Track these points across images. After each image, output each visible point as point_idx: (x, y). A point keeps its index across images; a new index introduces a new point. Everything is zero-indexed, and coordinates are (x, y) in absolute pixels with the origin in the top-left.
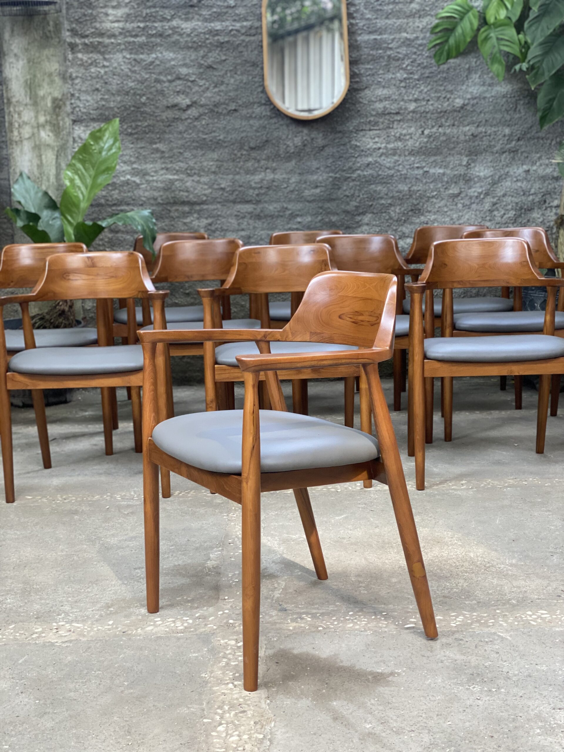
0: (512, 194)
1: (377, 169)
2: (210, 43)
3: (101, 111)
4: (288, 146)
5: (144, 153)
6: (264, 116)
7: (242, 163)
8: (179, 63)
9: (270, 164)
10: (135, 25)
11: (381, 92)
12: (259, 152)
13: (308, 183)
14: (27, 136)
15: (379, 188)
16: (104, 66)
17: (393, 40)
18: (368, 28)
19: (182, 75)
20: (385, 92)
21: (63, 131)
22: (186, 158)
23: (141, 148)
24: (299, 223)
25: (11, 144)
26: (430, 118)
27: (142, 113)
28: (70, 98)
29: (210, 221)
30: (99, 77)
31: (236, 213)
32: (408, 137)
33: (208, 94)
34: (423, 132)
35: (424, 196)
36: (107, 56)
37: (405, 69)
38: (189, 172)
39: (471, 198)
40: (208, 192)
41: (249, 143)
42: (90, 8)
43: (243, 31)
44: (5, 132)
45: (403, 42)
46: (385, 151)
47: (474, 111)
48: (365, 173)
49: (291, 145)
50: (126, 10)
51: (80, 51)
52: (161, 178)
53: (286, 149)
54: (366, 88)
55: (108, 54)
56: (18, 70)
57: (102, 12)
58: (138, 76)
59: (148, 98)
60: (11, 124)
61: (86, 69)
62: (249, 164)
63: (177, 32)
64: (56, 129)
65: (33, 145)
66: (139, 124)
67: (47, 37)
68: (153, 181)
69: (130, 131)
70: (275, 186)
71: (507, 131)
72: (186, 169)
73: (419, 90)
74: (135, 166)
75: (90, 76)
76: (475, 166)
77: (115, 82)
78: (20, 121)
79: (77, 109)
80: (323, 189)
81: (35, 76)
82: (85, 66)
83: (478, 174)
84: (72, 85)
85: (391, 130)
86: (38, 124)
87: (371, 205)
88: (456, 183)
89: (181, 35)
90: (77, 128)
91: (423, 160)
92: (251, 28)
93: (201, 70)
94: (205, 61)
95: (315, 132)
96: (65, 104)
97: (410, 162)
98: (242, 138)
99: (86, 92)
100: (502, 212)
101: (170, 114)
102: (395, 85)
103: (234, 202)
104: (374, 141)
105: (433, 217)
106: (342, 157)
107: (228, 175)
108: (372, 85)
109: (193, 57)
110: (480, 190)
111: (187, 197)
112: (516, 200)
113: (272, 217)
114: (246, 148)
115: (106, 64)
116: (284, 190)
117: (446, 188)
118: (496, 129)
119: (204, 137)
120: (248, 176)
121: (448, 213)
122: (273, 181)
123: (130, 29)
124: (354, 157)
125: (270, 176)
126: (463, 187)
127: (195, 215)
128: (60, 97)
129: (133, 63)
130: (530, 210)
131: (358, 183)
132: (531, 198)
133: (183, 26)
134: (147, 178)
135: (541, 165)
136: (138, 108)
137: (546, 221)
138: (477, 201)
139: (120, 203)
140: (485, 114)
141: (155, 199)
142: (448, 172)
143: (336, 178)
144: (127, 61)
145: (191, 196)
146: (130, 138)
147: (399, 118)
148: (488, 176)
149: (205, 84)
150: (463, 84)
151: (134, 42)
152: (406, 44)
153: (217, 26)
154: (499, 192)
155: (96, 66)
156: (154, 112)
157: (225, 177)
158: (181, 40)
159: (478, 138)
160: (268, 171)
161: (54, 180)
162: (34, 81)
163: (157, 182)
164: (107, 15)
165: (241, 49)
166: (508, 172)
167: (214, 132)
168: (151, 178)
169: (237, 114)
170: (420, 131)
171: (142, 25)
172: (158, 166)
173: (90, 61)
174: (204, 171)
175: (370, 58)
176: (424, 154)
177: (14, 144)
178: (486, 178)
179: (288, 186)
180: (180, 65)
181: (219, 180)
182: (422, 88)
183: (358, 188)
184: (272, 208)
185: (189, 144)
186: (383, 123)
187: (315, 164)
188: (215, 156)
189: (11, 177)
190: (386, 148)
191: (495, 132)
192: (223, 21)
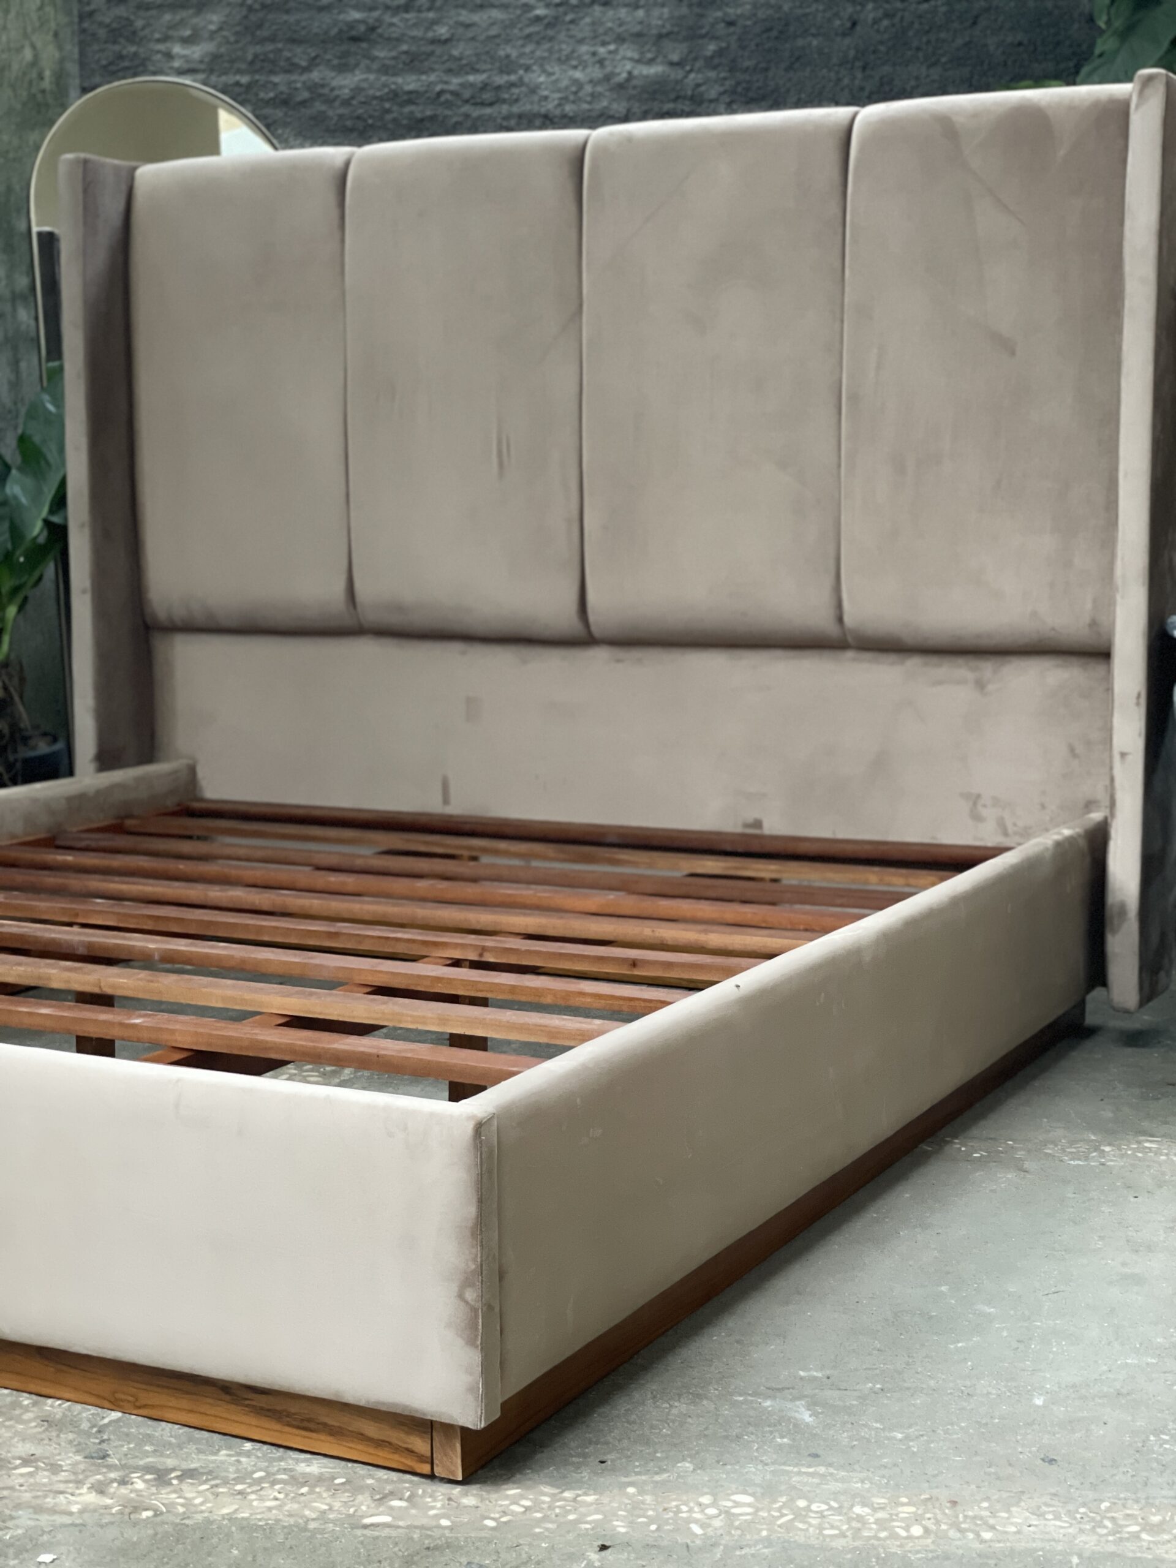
42: (134, 42)
43: (467, 94)
50: (211, 47)
57: (158, 52)
63: (320, 95)
89: (330, 101)
92: (485, 86)
133: (334, 83)
158: (330, 113)
164: (169, 56)
192: (423, 73)
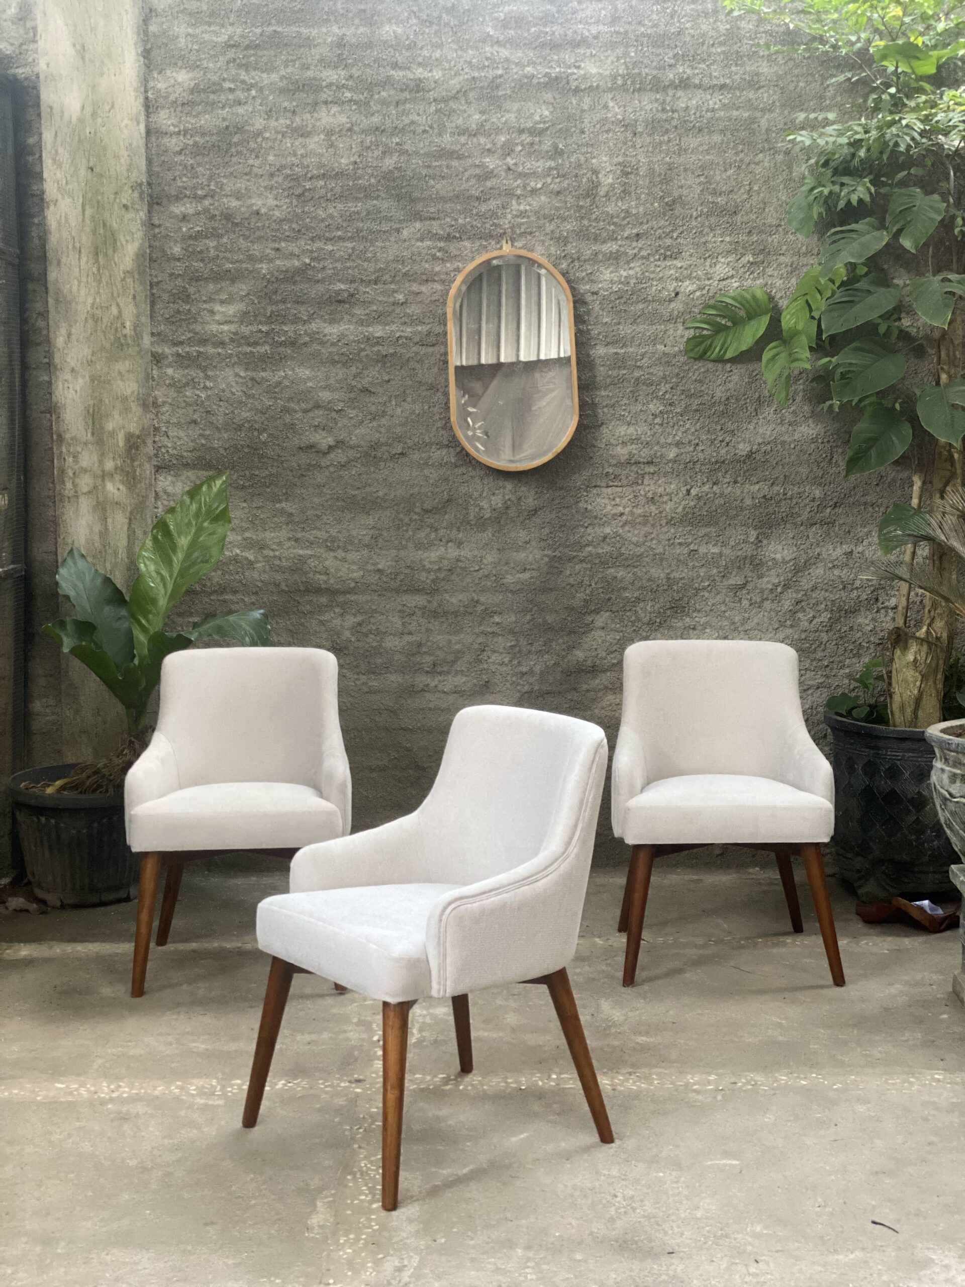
0: (826, 587)
1: (618, 545)
2: (367, 355)
3: (199, 454)
4: (481, 508)
5: (262, 516)
6: (446, 463)
7: (410, 533)
8: (319, 385)
9: (454, 534)
10: (254, 328)
11: (623, 431)
12: (437, 516)
13: (512, 565)
14: (85, 489)
15: (621, 574)
16: (205, 388)
17: (643, 355)
18: (606, 337)
19: (324, 401)
20: (631, 429)
21: (140, 482)
22: (326, 524)
23: (258, 508)
24: (498, 624)
25: (61, 501)
26: (700, 471)
27: (262, 456)
28: (152, 433)
29: (359, 618)
30: (198, 403)
31: (399, 608)
32: (665, 498)
33: (362, 431)
34: (688, 492)
35: (691, 587)
36: (210, 373)
37: (661, 399)
38: (331, 544)
39: (762, 591)
40: (357, 575)
41: (423, 503)
42: (188, 303)
43: (417, 339)
44: (53, 482)
45: (659, 359)
46: (630, 518)
47: (767, 461)
48: (600, 551)
49: (486, 506)
50: (242, 306)
51: (170, 366)
52: (286, 554)
53: (478, 513)
54: (602, 424)
55: (211, 370)
56: (76, 391)
57: (204, 309)
58: (256, 403)
59: (270, 435)
60: (62, 471)
61: (179, 392)
62: (422, 534)
63: (317, 339)
64: (131, 480)
65: (95, 503)
66: (257, 473)
67: (122, 345)
68: (275, 557)
69: (242, 483)
70: (461, 568)
71: (818, 493)
72: (326, 541)
73: (682, 429)
74: (247, 535)
75: (185, 401)
76: (769, 544)
77: (221, 410)
78: (76, 467)
79: (163, 450)
80: (535, 574)
81: (101, 400)
82: (177, 386)
83: (772, 556)
84: (157, 415)
85: (639, 487)
86: (103, 471)
87: (609, 599)
88: (739, 568)
89: (322, 343)
90: (161, 478)
91: (689, 533)
92: (429, 333)
93: (352, 395)
94: (358, 382)
95: (523, 488)
96: (144, 442)
97: (670, 535)
98: (412, 495)
99: (179, 425)
100: (811, 615)
101: (304, 459)
102: (645, 421)
103: (397, 591)
104: (613, 503)
105: (703, 620)
106: (565, 525)
107: (388, 550)
108: (611, 421)
109: (340, 376)
110: (777, 581)
111: (325, 582)
112: (832, 597)
113: (455, 614)
114: (418, 510)
115: (208, 384)
116: (475, 574)
117: (724, 576)
118: (799, 490)
119: (354, 493)
120: (420, 552)
121: (726, 614)
122: (458, 560)
123: (248, 333)
124: (582, 526)
125: (453, 552)
126: (750, 574)
127: (337, 610)
128: (137, 432)
129: (250, 384)
130: (854, 611)
131: (589, 566)
132: (855, 594)
133: (326, 331)
134: (266, 552)
135: (870, 544)
136: (256, 449)
137: (878, 629)
138: (770, 596)
139: (222, 589)
140: (783, 468)
141: (277, 585)
142: (727, 551)
143: (555, 556)
144: (240, 380)
145: (332, 581)
146: (242, 494)
147: (651, 469)
148: (787, 559)
149: (357, 416)
150: (749, 423)
151: (251, 351)
152: (663, 360)
153: (378, 331)
154: (806, 583)
155: (194, 388)
156: (279, 456)
157: (384, 552)
158: (323, 351)
159: (773, 501)
160: (450, 544)
161: (125, 556)
162: (99, 409)
163: (280, 559)
164: (212, 312)
165: (412, 364)
166: (819, 554)
167: (370, 485)
168: (271, 554)
169: (404, 460)
170: (684, 489)
171: (264, 328)
172: (283, 534)
173: (184, 381)
174: (352, 543)
175: (608, 381)
176: (691, 524)
177: (67, 499)
178: (784, 562)
179: (481, 569)
180: (321, 387)
181: (375, 557)
182: (687, 426)
183: (588, 572)
184: (455, 600)
185: (330, 503)
186: (627, 477)
187: (523, 535)
188: (371, 521)
189: (59, 550)
190: (632, 513)
191: (799, 493)
192: (386, 325)
